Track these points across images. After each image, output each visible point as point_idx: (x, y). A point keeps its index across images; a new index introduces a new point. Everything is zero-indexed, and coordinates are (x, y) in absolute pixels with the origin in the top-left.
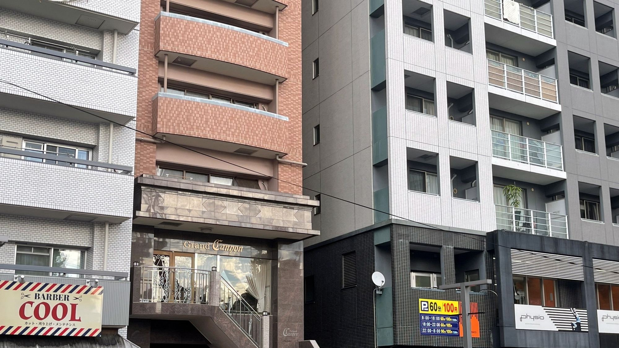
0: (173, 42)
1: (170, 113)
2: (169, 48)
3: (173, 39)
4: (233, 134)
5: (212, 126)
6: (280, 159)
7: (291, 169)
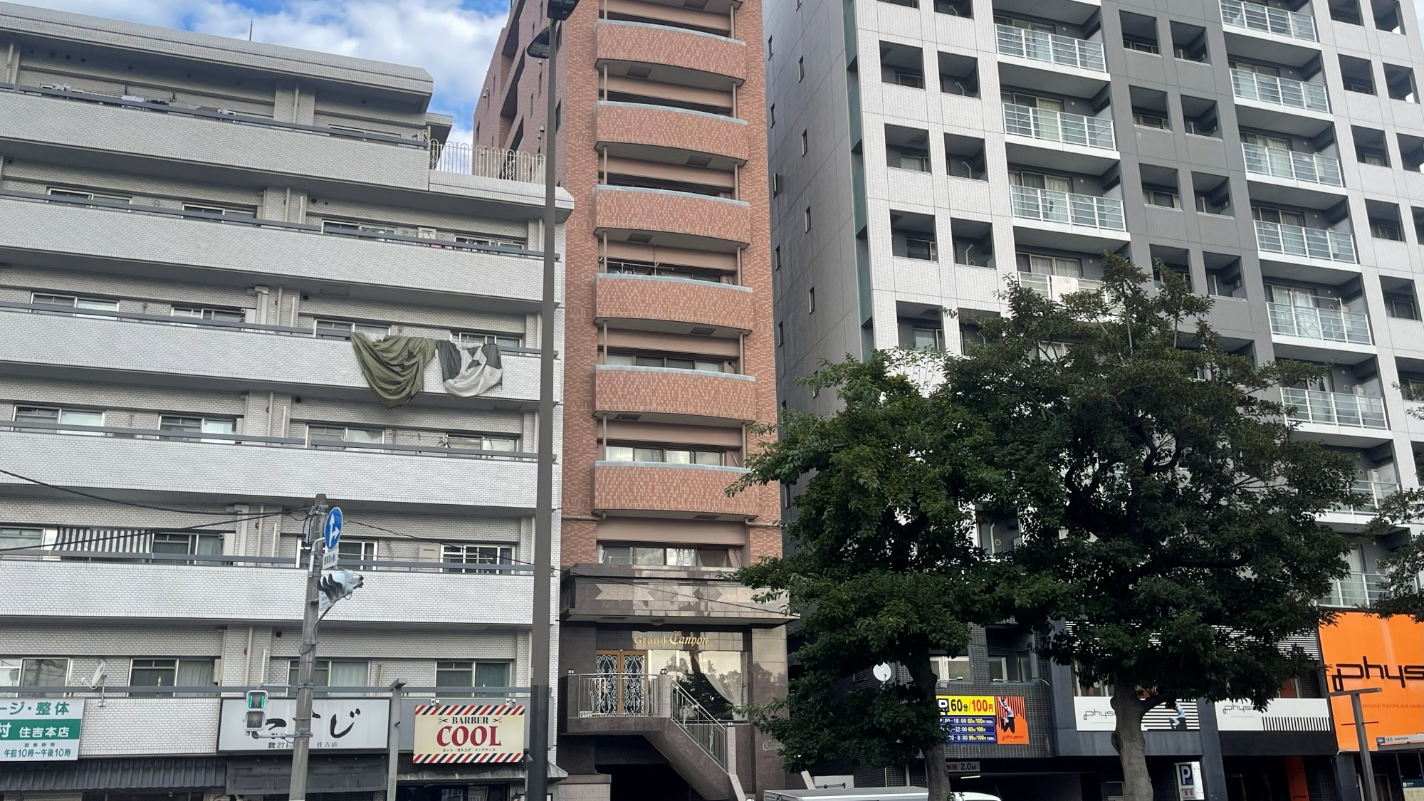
0: (611, 400)
1: (609, 484)
2: (607, 408)
3: (611, 396)
4: (686, 501)
5: (659, 494)
6: (749, 523)
7: (765, 533)
